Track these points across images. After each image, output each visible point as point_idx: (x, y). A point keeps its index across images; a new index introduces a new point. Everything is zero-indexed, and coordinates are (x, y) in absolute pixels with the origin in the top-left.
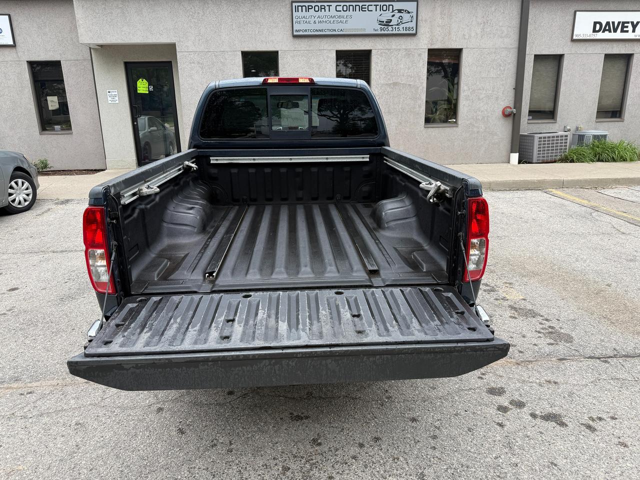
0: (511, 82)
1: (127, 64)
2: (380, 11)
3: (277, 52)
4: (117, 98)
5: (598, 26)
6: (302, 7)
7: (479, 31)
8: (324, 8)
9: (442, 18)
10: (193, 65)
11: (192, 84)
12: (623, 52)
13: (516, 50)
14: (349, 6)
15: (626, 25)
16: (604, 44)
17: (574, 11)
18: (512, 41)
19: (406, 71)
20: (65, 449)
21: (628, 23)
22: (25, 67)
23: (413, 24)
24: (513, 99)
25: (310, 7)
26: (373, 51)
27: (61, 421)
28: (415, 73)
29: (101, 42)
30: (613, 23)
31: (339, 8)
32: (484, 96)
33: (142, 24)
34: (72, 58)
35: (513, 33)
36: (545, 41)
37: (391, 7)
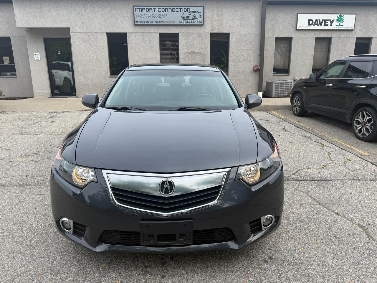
0: (257, 52)
1: (45, 39)
2: (183, 12)
3: (126, 33)
4: (39, 58)
6: (139, 9)
7: (239, 23)
8: (152, 10)
9: (217, 16)
10: (79, 40)
12: (326, 36)
13: (260, 34)
14: (166, 9)
16: (315, 32)
17: (297, 13)
18: (257, 29)
19: (198, 45)
21: (328, 20)
23: (201, 19)
24: (259, 62)
25: (143, 9)
26: (180, 34)
28: (203, 46)
30: (320, 20)
31: (160, 10)
32: (243, 59)
33: (51, 17)
34: (17, 36)
35: (257, 25)
36: (281, 30)
37: (189, 10)
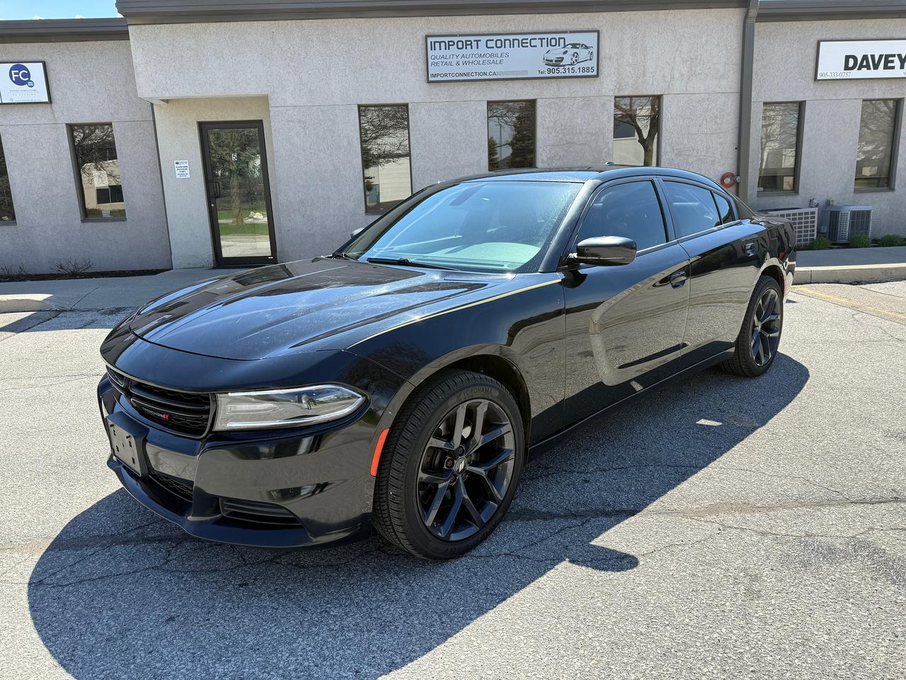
0: (730, 138)
1: (202, 126)
2: (548, 46)
3: (406, 105)
4: (187, 172)
5: (851, 62)
6: (440, 43)
7: (684, 71)
8: (471, 45)
9: (633, 54)
10: (291, 124)
11: (291, 151)
12: (888, 96)
13: (737, 96)
14: (505, 40)
15: (890, 59)
16: (861, 86)
17: (816, 42)
18: (731, 82)
19: (585, 128)
20: (114, 626)
21: (894, 56)
22: (64, 131)
23: (593, 63)
24: (736, 163)
25: (451, 43)
26: (538, 100)
27: (108, 589)
28: (597, 130)
29: (167, 96)
30: (873, 57)
31: (490, 44)
32: (695, 159)
33: (222, 71)
34: (128, 119)
35: (732, 72)
36: (778, 83)
37: (562, 41)
